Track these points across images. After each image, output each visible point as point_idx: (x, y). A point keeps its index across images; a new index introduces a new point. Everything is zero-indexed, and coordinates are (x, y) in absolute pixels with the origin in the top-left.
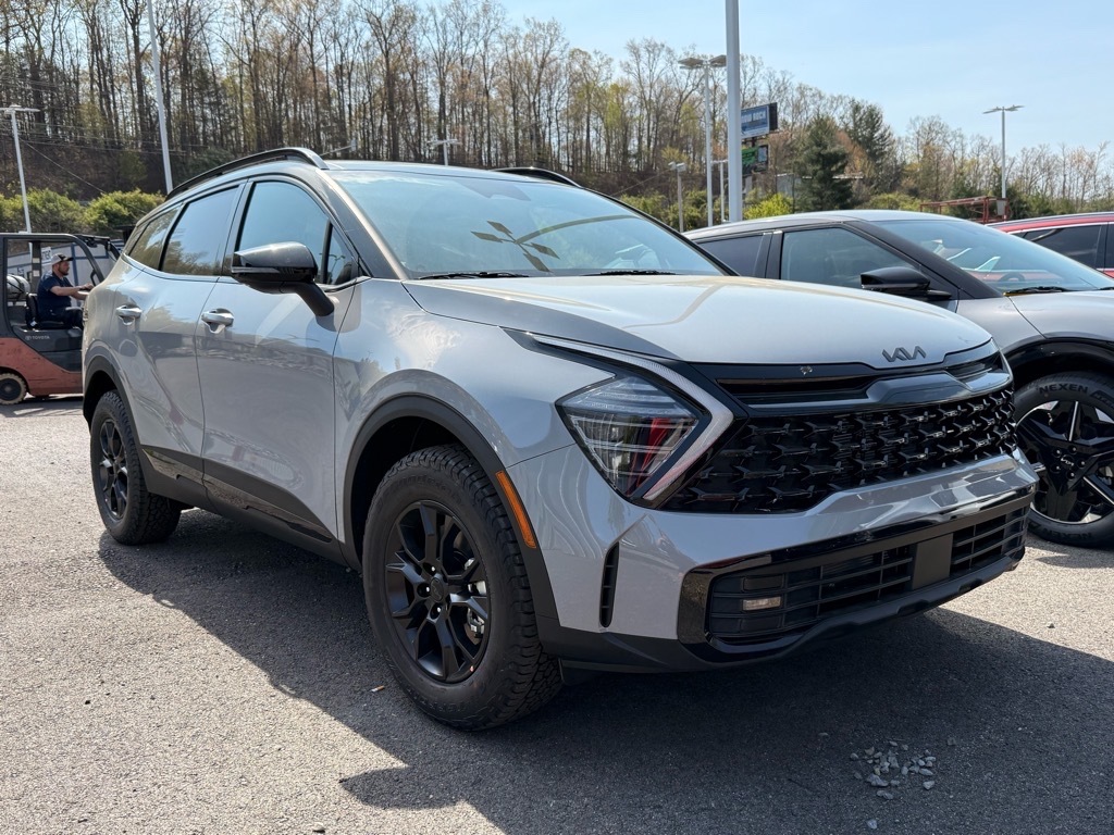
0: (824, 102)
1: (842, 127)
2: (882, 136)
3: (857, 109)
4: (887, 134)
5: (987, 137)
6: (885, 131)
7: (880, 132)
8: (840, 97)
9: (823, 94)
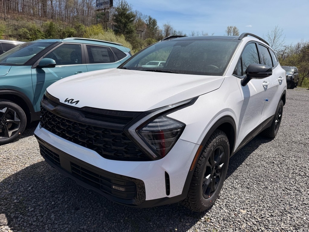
0: (142, 16)
1: (146, 23)
2: (156, 28)
3: (150, 19)
4: (158, 28)
6: (157, 27)
7: (156, 27)
8: (146, 16)
9: (142, 14)
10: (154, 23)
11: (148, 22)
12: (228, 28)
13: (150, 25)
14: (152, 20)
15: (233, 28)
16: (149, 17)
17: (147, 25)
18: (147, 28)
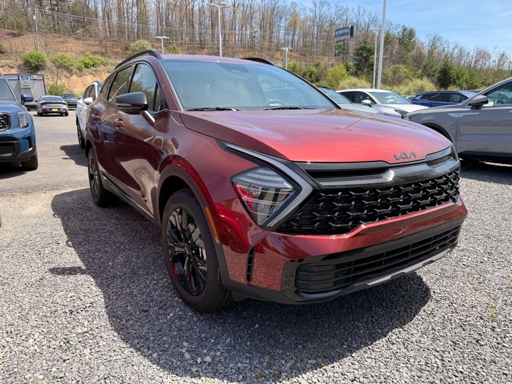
3: (405, 30)
6: (416, 40)
10: (411, 34)
13: (405, 38)
14: (408, 31)
16: (403, 26)
17: (400, 39)
18: (400, 43)
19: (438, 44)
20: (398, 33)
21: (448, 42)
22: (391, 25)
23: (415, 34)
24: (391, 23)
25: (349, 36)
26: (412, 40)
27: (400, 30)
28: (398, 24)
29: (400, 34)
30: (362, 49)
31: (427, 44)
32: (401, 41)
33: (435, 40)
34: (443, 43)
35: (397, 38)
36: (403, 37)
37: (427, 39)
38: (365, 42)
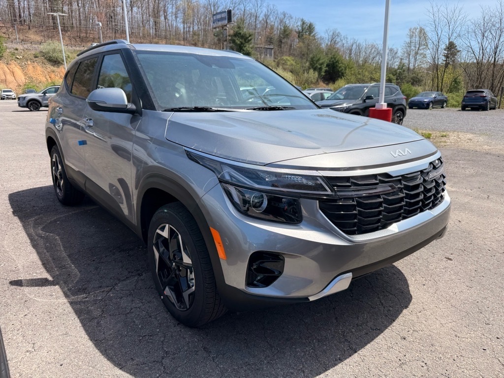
1: (297, 30)
3: (304, 23)
5: (356, 39)
6: (315, 34)
7: (314, 33)
9: (292, 16)
10: (310, 28)
11: (300, 28)
12: (410, 30)
13: (304, 31)
14: (307, 25)
15: (418, 30)
16: (302, 20)
17: (299, 33)
18: (299, 37)
19: (338, 40)
20: (298, 26)
21: (347, 38)
22: (292, 18)
23: (314, 28)
24: (291, 16)
25: (226, 22)
26: (312, 35)
27: (300, 23)
28: (297, 18)
29: (299, 27)
30: (237, 34)
31: (327, 39)
32: (300, 35)
33: (335, 36)
34: (342, 39)
35: (296, 32)
36: (302, 31)
37: (326, 34)
38: (239, 28)
